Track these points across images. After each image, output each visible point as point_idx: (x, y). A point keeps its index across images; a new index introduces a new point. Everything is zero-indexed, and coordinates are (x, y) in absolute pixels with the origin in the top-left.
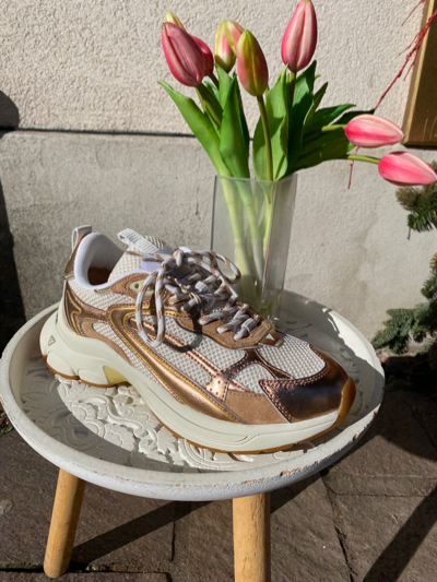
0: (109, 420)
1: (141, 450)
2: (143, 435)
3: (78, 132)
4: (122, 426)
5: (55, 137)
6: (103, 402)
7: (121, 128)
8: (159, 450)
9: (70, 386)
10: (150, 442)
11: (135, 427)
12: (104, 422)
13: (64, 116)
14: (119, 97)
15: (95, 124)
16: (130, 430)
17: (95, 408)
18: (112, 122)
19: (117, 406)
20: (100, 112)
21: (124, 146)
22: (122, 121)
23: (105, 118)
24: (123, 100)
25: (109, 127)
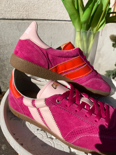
3: (11, 19)
5: (3, 21)
13: (5, 14)
14: (24, 7)
18: (22, 16)
20: (18, 12)
21: (27, 24)
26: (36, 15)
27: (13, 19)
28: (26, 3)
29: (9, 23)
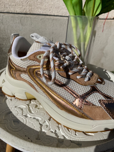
0: (28, 115)
1: (43, 130)
2: (44, 123)
4: (34, 118)
5: (7, 15)
6: (25, 107)
7: (28, 12)
8: (51, 130)
9: (11, 100)
10: (47, 126)
11: (40, 119)
12: (26, 116)
13: (10, 8)
15: (20, 11)
16: (38, 120)
17: (22, 109)
18: (25, 10)
19: (31, 109)
20: (21, 7)
21: (29, 18)
22: (29, 10)
23: (23, 9)
24: (29, 3)
25: (24, 12)
26: (39, 10)
27: (16, 13)
29: (12, 17)
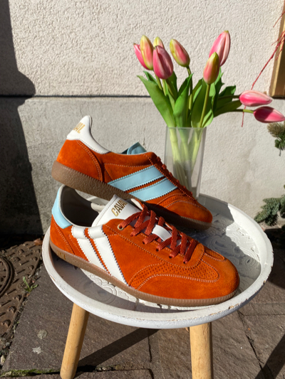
3: (68, 97)
5: (54, 100)
7: (96, 93)
13: (59, 87)
14: (94, 74)
15: (79, 91)
18: (89, 89)
20: (82, 84)
21: (98, 104)
22: (96, 89)
23: (85, 87)
24: (96, 76)
25: (88, 93)
26: (116, 87)
27: (72, 96)
28: (98, 67)
29: (65, 104)
